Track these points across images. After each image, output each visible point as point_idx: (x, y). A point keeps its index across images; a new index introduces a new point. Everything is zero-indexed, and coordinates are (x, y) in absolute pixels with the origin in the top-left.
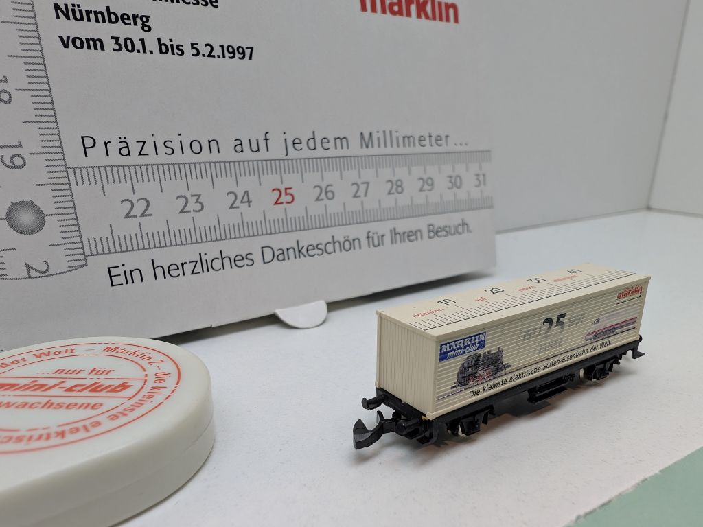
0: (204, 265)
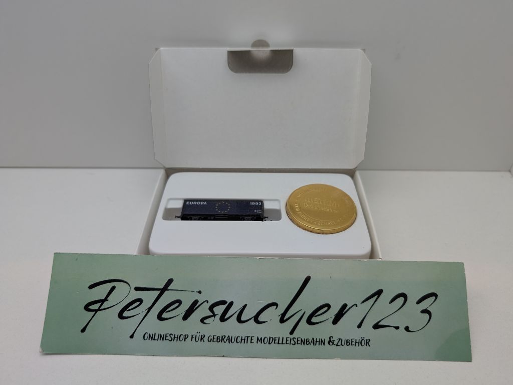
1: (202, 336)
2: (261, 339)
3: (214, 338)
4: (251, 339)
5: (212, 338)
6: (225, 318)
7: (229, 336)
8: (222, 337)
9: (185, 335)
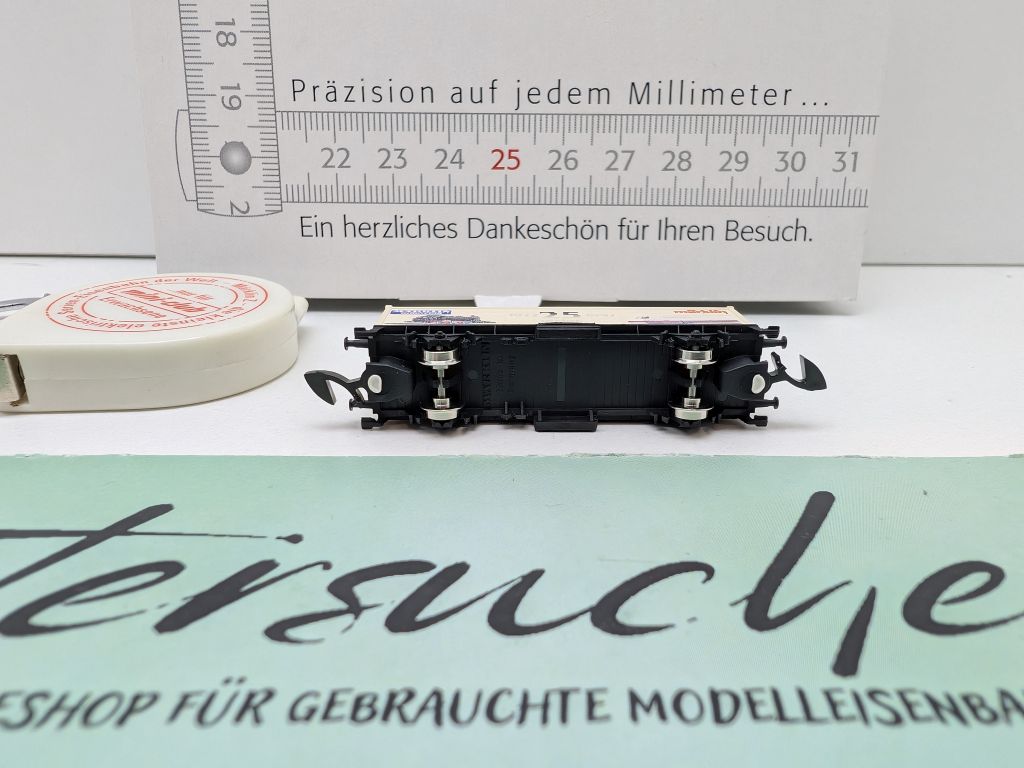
0: (397, 229)
1: (251, 696)
2: (657, 698)
3: (331, 703)
4: (591, 704)
5: (321, 703)
6: (421, 616)
7: (437, 694)
8: (392, 696)
9: (137, 698)
